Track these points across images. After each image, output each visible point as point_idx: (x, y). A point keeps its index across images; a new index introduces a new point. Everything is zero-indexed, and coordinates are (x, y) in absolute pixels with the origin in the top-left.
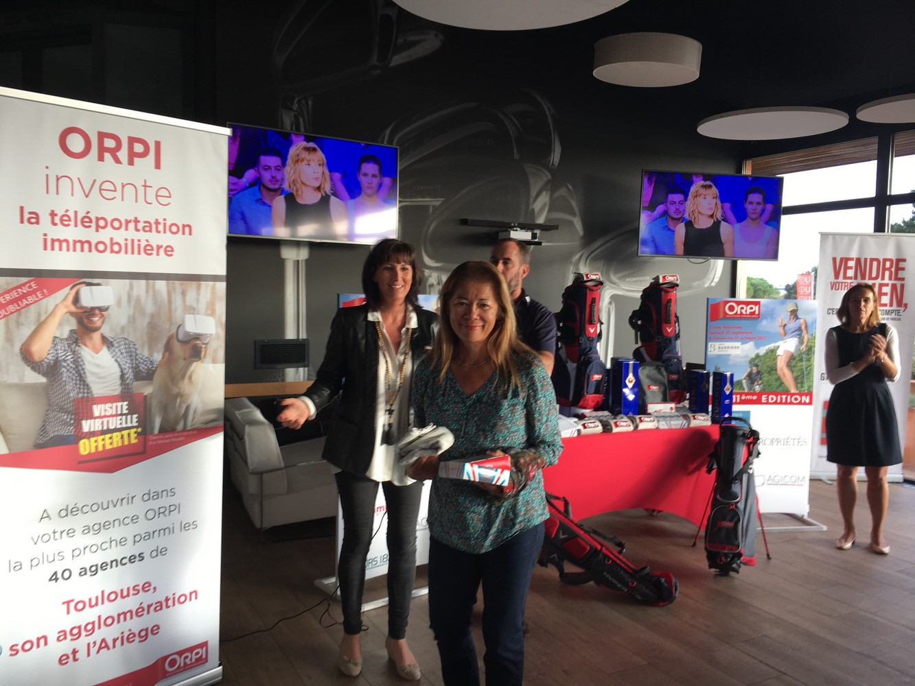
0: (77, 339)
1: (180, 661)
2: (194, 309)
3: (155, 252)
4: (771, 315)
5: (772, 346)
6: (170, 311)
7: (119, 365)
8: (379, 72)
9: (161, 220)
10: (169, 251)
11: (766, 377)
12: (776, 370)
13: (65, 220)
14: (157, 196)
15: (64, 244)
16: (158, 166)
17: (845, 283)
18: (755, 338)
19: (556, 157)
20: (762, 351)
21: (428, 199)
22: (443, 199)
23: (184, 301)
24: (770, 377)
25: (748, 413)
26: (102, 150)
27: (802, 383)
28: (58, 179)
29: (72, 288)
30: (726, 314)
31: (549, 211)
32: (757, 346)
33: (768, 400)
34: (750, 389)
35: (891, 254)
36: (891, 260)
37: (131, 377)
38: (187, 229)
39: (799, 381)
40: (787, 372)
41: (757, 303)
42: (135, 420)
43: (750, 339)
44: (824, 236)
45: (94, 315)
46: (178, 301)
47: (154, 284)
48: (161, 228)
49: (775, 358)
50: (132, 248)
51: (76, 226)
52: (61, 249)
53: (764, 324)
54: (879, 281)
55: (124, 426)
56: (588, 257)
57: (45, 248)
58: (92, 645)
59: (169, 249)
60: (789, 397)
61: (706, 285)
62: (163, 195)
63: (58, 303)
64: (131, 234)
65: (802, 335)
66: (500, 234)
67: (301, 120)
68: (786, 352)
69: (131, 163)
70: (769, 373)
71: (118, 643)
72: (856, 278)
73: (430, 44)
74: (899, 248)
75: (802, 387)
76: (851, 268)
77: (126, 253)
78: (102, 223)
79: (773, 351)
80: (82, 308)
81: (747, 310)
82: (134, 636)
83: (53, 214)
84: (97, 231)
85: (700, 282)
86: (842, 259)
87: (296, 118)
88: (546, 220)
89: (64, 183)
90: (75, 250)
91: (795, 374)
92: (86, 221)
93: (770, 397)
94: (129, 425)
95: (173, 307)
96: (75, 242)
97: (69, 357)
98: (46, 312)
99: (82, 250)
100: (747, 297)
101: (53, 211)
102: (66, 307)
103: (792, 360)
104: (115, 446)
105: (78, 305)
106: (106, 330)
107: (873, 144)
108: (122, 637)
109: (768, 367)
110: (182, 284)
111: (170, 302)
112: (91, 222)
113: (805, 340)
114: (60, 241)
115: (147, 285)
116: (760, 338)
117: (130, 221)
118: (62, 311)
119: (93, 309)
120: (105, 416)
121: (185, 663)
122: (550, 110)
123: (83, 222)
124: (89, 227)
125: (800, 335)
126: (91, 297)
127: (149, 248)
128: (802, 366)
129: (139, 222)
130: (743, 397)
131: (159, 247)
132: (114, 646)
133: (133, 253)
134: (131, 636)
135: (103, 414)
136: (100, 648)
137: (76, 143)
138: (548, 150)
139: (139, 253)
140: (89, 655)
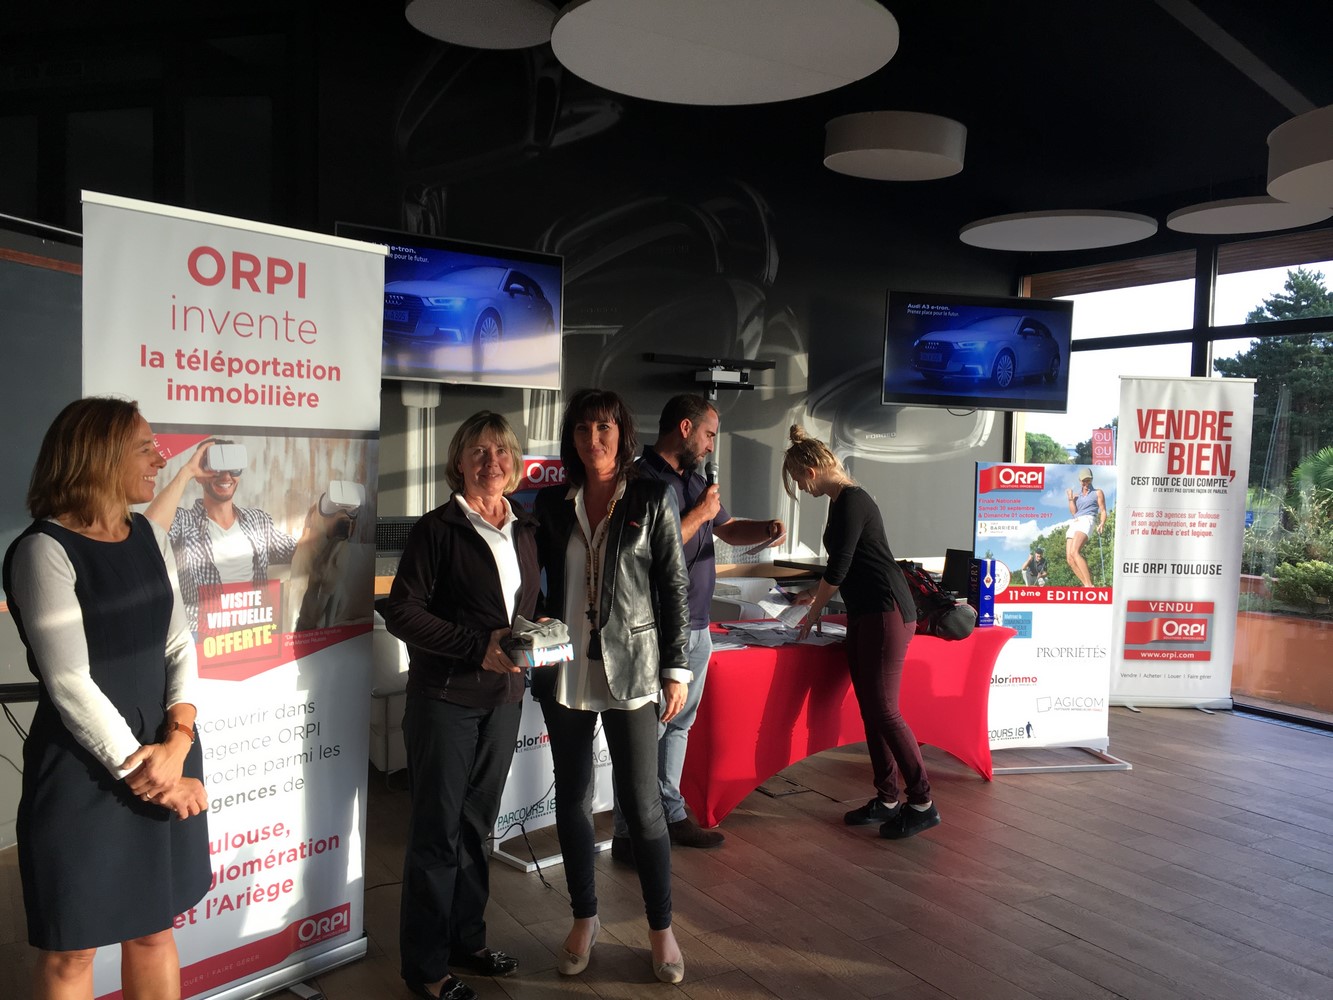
0: (204, 511)
1: (317, 928)
2: (341, 473)
3: (296, 402)
4: (1058, 485)
5: (1059, 526)
6: (313, 474)
7: (252, 543)
8: (536, 154)
9: (304, 362)
10: (313, 399)
11: (1052, 566)
12: (1065, 558)
13: (193, 362)
14: (300, 331)
15: (192, 392)
16: (302, 294)
17: (1154, 443)
18: (1037, 516)
19: (772, 270)
20: (1047, 532)
21: (601, 326)
22: (621, 326)
23: (329, 464)
24: (1058, 567)
25: (1030, 614)
26: (238, 275)
27: (1099, 575)
28: (186, 312)
29: (198, 448)
30: (1000, 483)
31: (761, 344)
32: (1041, 527)
33: (1054, 597)
34: (1032, 583)
35: (1213, 406)
36: (1213, 414)
37: (266, 559)
38: (334, 373)
39: (1095, 572)
40: (1079, 559)
41: (1041, 470)
42: (269, 614)
43: (1032, 516)
44: (1126, 381)
45: (224, 481)
46: (322, 464)
47: (295, 441)
48: (304, 371)
49: (1064, 542)
50: (270, 396)
51: (206, 369)
52: (187, 398)
53: (1049, 498)
54: (1197, 442)
55: (257, 621)
56: (814, 406)
57: (170, 397)
58: (212, 903)
59: (313, 398)
60: (1082, 593)
61: (972, 445)
62: (307, 331)
63: (183, 465)
64: (269, 379)
65: (1099, 511)
66: (698, 374)
67: (432, 218)
68: (1078, 534)
69: (271, 290)
70: (1057, 561)
71: (244, 901)
72: (1168, 437)
73: (605, 118)
74: (1223, 397)
75: (1099, 580)
76: (1162, 423)
77: (263, 402)
78: (236, 366)
79: (1061, 533)
80: (211, 471)
81: (1028, 478)
82: (263, 893)
83: (179, 355)
84: (230, 375)
85: (964, 441)
86: (1149, 412)
87: (425, 215)
88: (760, 355)
89: (194, 316)
90: (203, 399)
91: (1090, 563)
92: (217, 364)
93: (1058, 592)
94: (262, 620)
95: (316, 472)
96: (204, 389)
97: (194, 534)
98: (169, 477)
99: (212, 400)
100: (1025, 462)
101: (179, 351)
102: (193, 470)
103: (1086, 545)
104: (245, 647)
105: (206, 469)
106: (238, 500)
107: (1191, 258)
108: (249, 894)
109: (1055, 553)
110: (327, 442)
111: (313, 465)
112: (223, 364)
113: (1102, 518)
114: (187, 389)
115: (287, 443)
116: (1044, 515)
117: (269, 363)
118: (187, 475)
119: (224, 473)
120: (235, 609)
121: (322, 931)
122: (764, 207)
123: (213, 365)
124: (222, 370)
125: (1096, 511)
126: (223, 458)
127: (289, 396)
128: (1098, 551)
129: (279, 364)
130: (1023, 594)
131: (301, 396)
132: (238, 906)
133: (271, 403)
134: (259, 893)
135: (232, 607)
136: (222, 907)
137: (206, 266)
138: (761, 261)
139: (278, 403)
140: (208, 916)
